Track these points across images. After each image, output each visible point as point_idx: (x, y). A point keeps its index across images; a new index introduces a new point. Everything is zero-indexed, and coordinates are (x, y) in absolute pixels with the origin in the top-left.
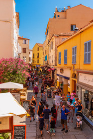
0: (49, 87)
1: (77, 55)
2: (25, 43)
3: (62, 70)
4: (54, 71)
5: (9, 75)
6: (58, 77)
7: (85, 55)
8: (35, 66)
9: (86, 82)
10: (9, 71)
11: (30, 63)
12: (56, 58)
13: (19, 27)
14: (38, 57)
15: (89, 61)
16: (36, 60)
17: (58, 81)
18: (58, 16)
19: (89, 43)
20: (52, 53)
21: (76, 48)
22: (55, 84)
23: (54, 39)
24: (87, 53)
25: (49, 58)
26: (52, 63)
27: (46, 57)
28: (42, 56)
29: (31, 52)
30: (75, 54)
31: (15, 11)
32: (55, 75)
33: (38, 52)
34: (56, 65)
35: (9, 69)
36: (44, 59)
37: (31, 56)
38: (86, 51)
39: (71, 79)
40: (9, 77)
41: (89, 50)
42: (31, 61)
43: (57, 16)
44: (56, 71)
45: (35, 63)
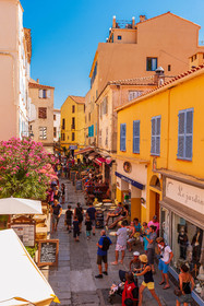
0: (100, 201)
1: (163, 136)
2: (45, 97)
3: (127, 165)
4: (111, 165)
5: (9, 180)
6: (119, 180)
7: (181, 139)
8: (67, 147)
9: (181, 200)
10: (9, 172)
11: (56, 140)
12: (114, 135)
13: (30, 61)
14: (73, 127)
15: (189, 154)
16: (68, 134)
17: (119, 188)
18: (120, 38)
19: (190, 115)
20: (105, 123)
21: (159, 119)
22: (113, 195)
23: (110, 92)
24: (185, 135)
25: (99, 132)
26: (105, 146)
27: (91, 129)
28: (82, 126)
29: (58, 116)
30: (158, 133)
31: (21, 27)
32: (112, 173)
33: (74, 115)
34: (114, 152)
35: (8, 167)
36: (87, 132)
37: (57, 124)
38: (181, 131)
39: (148, 188)
40: (9, 184)
41: (190, 129)
42: (58, 135)
43: (115, 38)
44: (114, 166)
45: (67, 141)
